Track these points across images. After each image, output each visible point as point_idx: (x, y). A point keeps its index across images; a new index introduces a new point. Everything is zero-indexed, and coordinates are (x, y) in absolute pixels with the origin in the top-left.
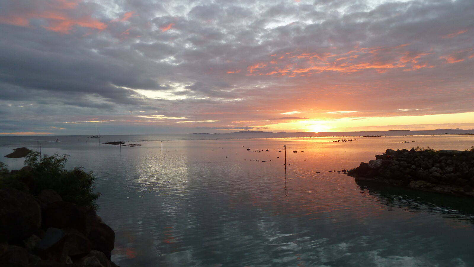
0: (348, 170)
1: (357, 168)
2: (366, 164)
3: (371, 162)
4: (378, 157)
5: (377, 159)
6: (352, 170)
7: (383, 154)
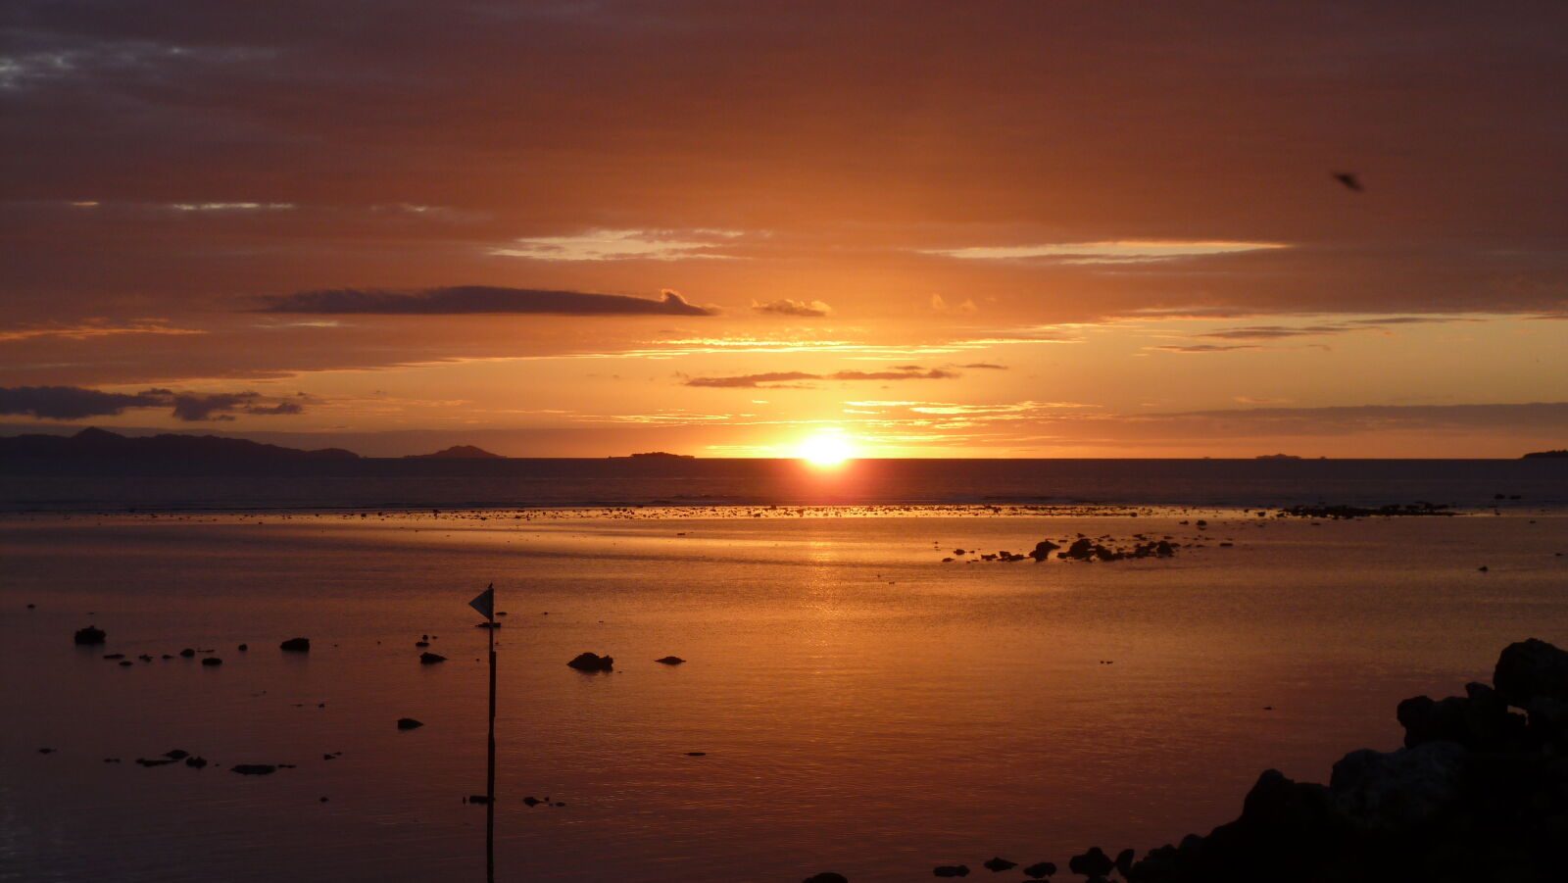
0: (1127, 855)
1: (1218, 831)
2: (1310, 791)
3: (1355, 768)
4: (1416, 713)
5: (1410, 741)
6: (1168, 849)
7: (1472, 688)
